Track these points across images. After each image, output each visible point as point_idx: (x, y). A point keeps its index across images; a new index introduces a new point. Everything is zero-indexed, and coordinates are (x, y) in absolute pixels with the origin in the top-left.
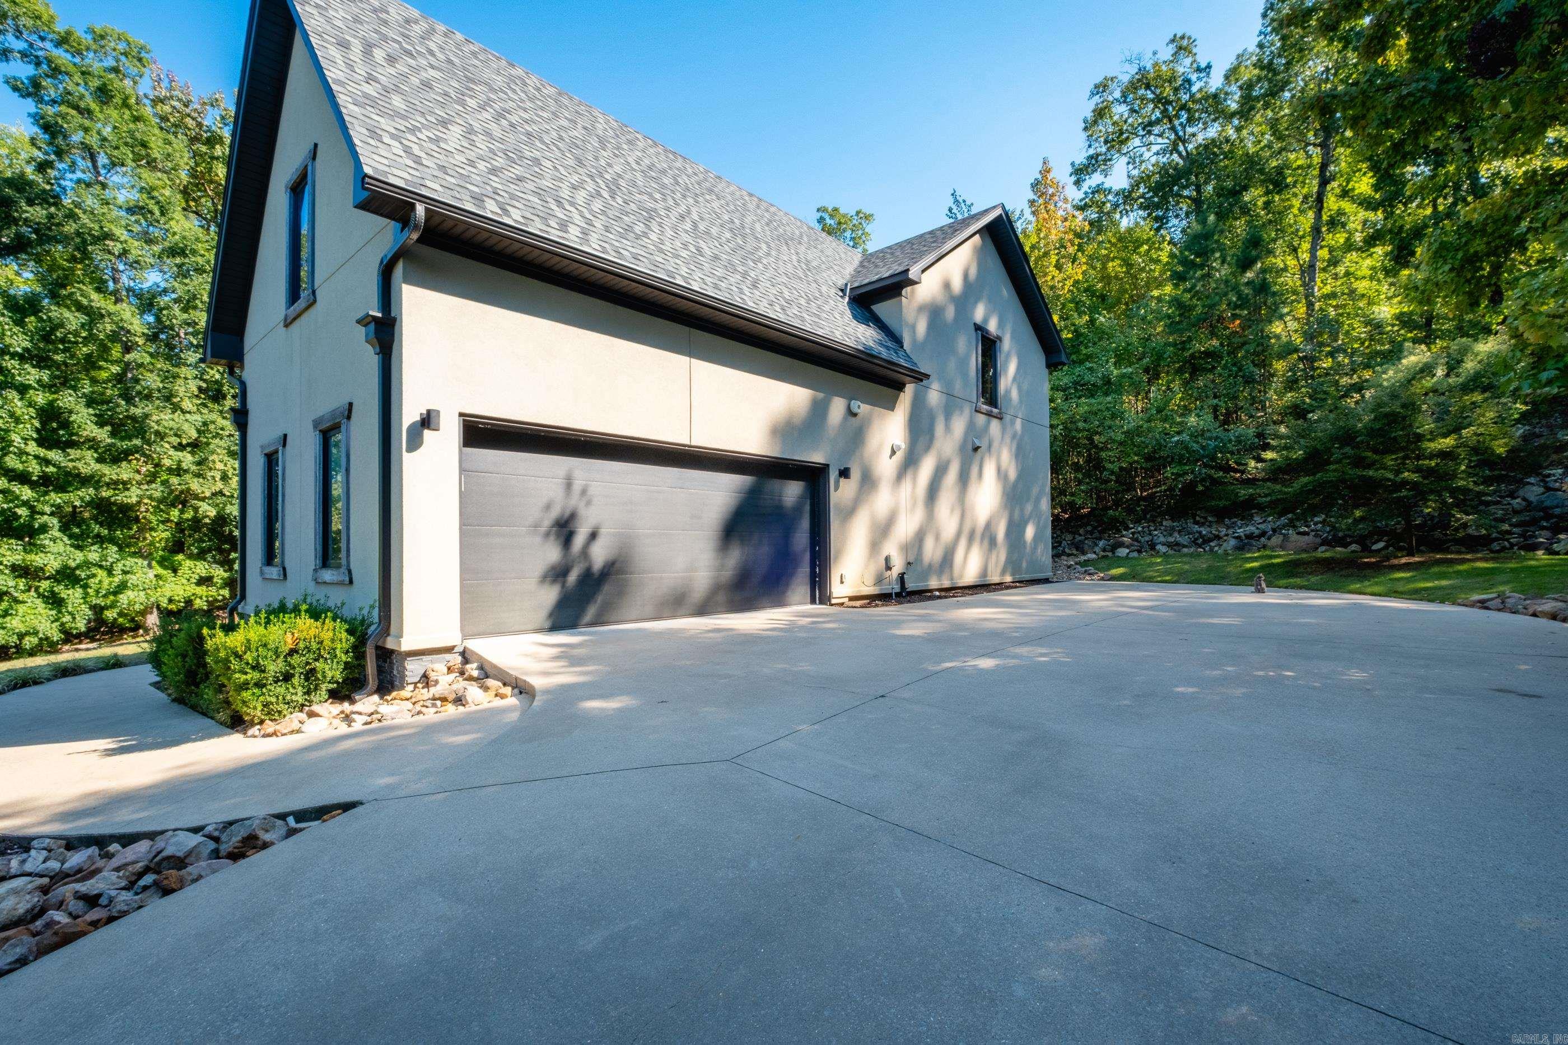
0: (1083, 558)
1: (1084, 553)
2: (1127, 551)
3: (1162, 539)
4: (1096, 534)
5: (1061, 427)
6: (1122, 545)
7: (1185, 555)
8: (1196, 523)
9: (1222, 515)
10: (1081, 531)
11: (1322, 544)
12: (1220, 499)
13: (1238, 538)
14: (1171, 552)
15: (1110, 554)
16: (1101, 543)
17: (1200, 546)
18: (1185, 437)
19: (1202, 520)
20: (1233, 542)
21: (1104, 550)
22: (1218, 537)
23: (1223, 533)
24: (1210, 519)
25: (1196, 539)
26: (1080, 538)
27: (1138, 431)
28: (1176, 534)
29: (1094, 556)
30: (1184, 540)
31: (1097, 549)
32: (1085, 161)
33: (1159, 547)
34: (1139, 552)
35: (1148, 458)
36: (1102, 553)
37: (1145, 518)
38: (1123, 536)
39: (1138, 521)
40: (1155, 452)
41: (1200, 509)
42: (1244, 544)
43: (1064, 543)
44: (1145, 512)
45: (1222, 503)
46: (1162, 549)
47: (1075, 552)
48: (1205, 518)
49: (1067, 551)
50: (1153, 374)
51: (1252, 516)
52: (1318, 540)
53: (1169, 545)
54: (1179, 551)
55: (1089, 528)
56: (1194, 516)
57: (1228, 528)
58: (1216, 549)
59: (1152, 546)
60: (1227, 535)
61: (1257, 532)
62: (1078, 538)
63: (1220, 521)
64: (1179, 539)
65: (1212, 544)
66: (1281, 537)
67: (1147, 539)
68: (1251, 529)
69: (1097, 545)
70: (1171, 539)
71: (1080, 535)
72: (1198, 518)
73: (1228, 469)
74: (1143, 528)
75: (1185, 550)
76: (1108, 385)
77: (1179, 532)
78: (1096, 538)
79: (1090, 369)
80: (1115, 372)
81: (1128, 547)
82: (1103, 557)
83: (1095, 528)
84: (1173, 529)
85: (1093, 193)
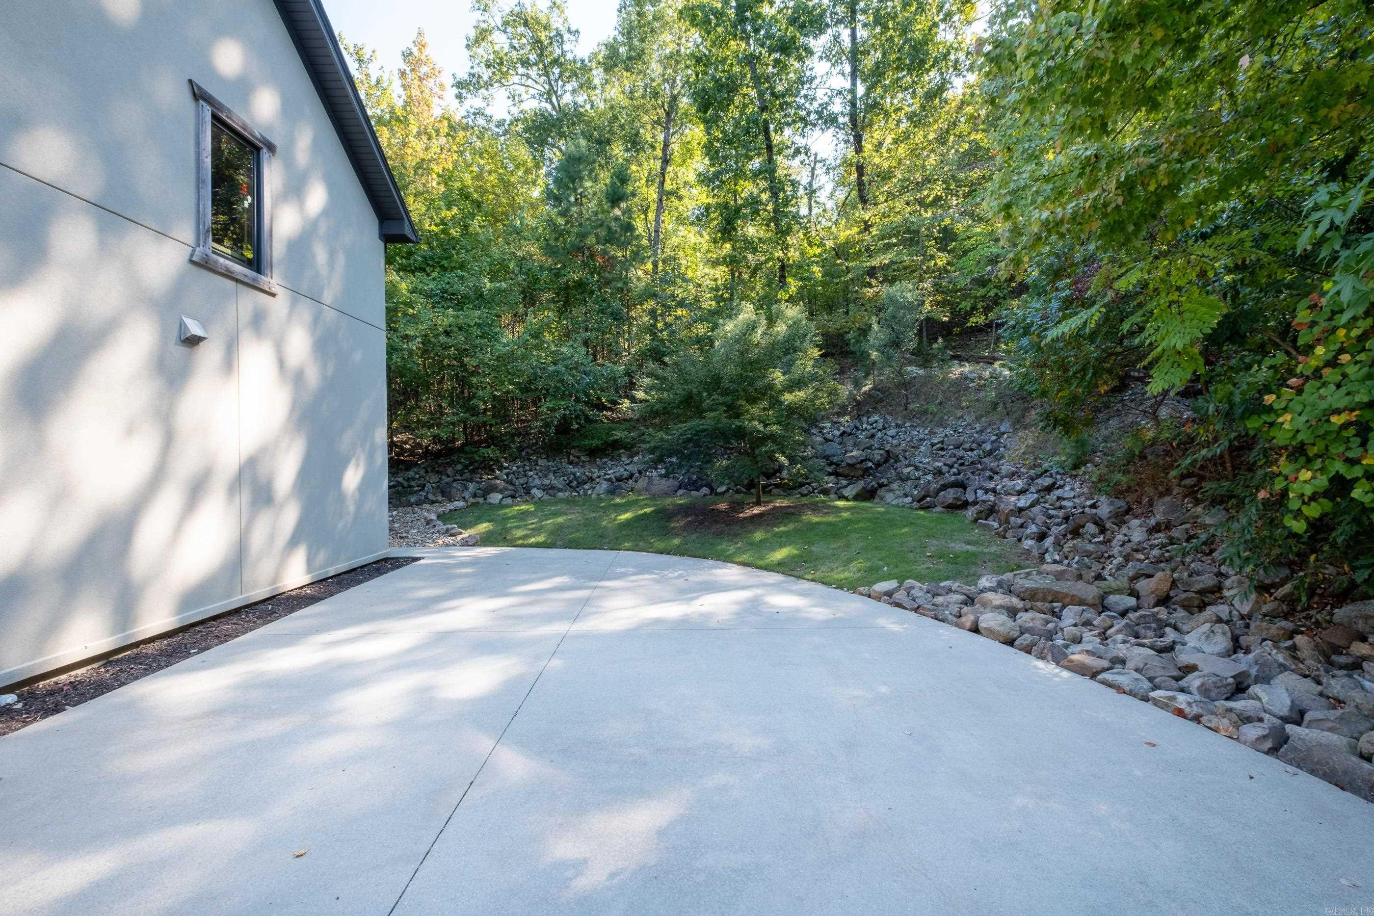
0: (450, 506)
1: (450, 500)
2: (500, 496)
3: (537, 482)
4: (467, 475)
5: (419, 340)
6: (493, 489)
7: (561, 501)
8: (571, 463)
9: (594, 453)
10: (450, 471)
11: (680, 488)
12: (593, 439)
13: (610, 480)
14: (546, 497)
15: (481, 500)
16: (472, 487)
17: (574, 489)
18: (561, 367)
19: (576, 460)
20: (605, 485)
21: (475, 496)
22: (591, 479)
23: (595, 475)
24: (583, 458)
25: (571, 482)
26: (448, 480)
27: (510, 357)
28: (551, 476)
29: (461, 504)
30: (559, 482)
31: (467, 495)
32: (466, 77)
33: (534, 491)
34: (513, 497)
35: (525, 389)
36: (472, 500)
37: (520, 457)
38: (496, 478)
39: (513, 460)
40: (530, 382)
41: (574, 447)
42: (617, 485)
43: (428, 486)
44: (520, 449)
45: (595, 443)
46: (537, 493)
47: (440, 498)
48: (579, 458)
49: (430, 496)
50: (530, 298)
51: (620, 456)
52: (677, 484)
53: (545, 489)
54: (554, 496)
55: (459, 467)
56: (569, 454)
57: (600, 469)
58: (590, 492)
59: (528, 492)
60: (599, 477)
61: (626, 474)
62: (446, 480)
63: (592, 461)
64: (554, 482)
65: (586, 487)
66: (647, 479)
67: (522, 481)
68: (621, 471)
69: (466, 488)
70: (547, 482)
71: (448, 476)
72: (572, 458)
73: (601, 407)
74: (518, 467)
75: (561, 495)
76: (480, 298)
77: (555, 473)
78: (466, 480)
79: (461, 278)
80: (488, 285)
81: (501, 492)
82: (473, 504)
83: (466, 467)
84: (548, 469)
85: (475, 114)
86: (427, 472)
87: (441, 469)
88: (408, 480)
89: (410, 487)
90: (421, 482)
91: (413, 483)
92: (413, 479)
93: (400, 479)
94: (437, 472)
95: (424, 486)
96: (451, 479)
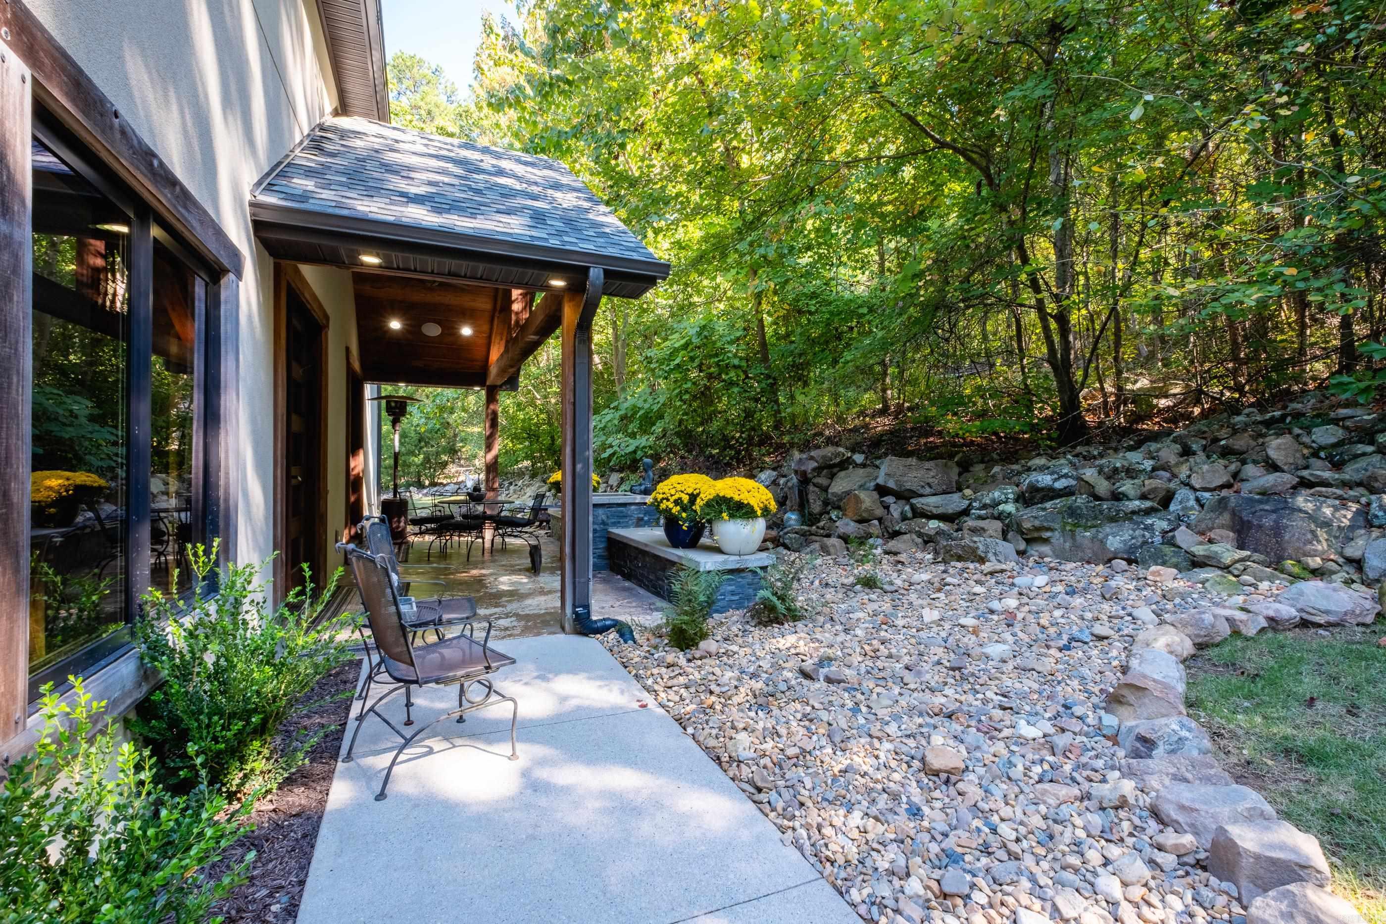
86: (1187, 452)
87: (1241, 442)
88: (1113, 475)
89: (1117, 497)
90: (1159, 483)
91: (1127, 486)
92: (1131, 472)
93: (1089, 474)
94: (1226, 453)
95: (1166, 500)
96: (1287, 479)
